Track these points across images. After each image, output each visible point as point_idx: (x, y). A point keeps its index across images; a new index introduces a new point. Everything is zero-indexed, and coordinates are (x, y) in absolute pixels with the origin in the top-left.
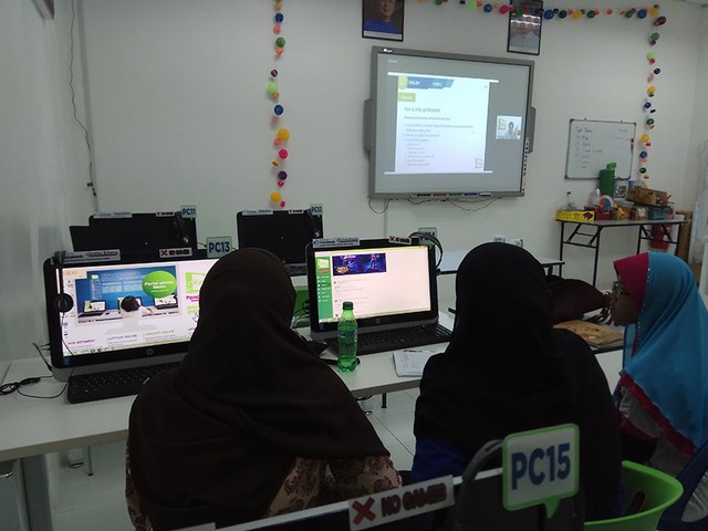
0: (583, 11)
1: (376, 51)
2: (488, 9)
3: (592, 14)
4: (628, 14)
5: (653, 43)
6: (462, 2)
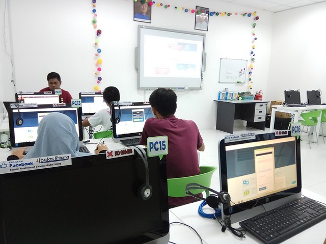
0: (225, 13)
1: (140, 27)
2: (186, 11)
3: (229, 14)
4: (244, 15)
5: (254, 27)
6: (176, 8)
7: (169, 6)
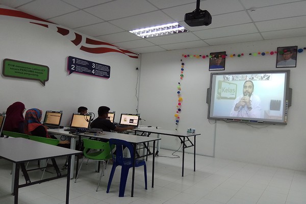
1: (212, 75)
2: (263, 54)
6: (250, 54)
7: (242, 54)
